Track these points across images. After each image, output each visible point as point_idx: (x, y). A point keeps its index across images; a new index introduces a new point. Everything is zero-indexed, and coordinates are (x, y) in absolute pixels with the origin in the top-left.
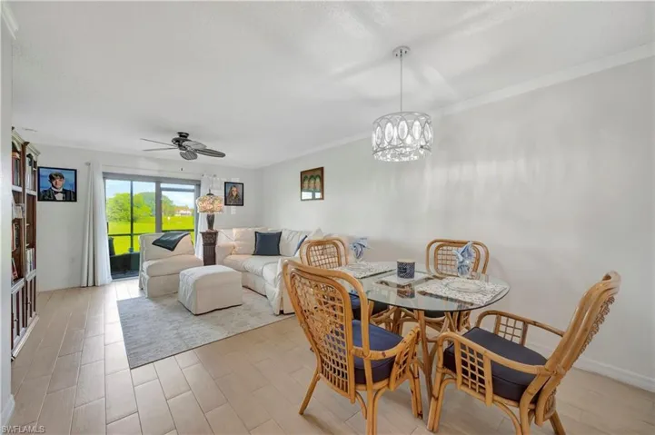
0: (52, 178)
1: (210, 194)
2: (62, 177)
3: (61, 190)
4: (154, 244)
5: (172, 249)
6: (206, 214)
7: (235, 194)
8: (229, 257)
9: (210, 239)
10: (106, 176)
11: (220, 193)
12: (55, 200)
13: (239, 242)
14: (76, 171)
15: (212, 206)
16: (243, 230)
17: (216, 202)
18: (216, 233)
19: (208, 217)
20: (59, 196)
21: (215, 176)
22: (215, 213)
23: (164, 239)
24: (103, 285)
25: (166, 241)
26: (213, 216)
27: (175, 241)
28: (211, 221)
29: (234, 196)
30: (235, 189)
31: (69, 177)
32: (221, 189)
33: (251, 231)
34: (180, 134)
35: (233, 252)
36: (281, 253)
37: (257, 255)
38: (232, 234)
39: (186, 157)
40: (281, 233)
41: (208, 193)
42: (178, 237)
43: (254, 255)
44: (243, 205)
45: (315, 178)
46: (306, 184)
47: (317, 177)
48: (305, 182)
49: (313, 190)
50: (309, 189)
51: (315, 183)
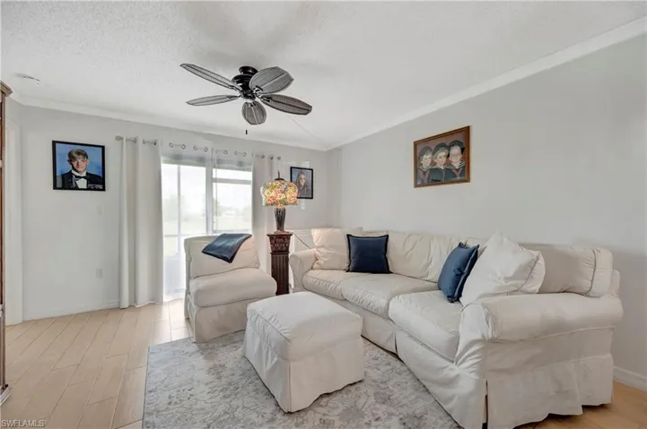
0: (71, 158)
1: (279, 179)
2: (85, 156)
3: (84, 174)
4: (205, 251)
5: (230, 260)
6: (274, 207)
7: (303, 184)
9: (280, 245)
12: (77, 188)
13: (323, 251)
14: (103, 148)
15: (283, 196)
18: (288, 236)
19: (278, 212)
20: (82, 183)
22: (287, 206)
23: (217, 245)
25: (220, 247)
26: (284, 211)
27: (232, 248)
28: (280, 219)
29: (302, 186)
30: (303, 176)
31: (95, 156)
33: (341, 232)
34: (244, 69)
35: (315, 266)
36: (391, 270)
37: (353, 271)
38: (311, 237)
39: (250, 119)
40: (387, 236)
41: (277, 177)
42: (237, 241)
43: (348, 271)
44: (312, 198)
45: (449, 148)
46: (426, 160)
47: (452, 145)
48: (425, 156)
49: (442, 168)
50: (434, 167)
51: (449, 156)
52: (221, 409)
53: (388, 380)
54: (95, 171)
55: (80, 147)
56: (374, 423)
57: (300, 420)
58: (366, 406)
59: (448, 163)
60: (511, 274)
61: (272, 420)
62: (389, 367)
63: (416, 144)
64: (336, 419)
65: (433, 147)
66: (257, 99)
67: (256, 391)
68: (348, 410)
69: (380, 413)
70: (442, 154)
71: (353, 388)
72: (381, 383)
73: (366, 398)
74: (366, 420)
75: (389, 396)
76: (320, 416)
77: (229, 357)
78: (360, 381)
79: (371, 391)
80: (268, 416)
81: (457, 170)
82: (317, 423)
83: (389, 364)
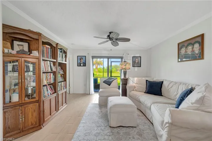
0: (80, 60)
2: (82, 58)
3: (82, 63)
4: (104, 82)
5: (110, 85)
7: (137, 62)
8: (132, 92)
9: (125, 82)
10: (93, 57)
11: (131, 62)
12: (81, 66)
13: (137, 85)
14: (85, 56)
16: (140, 78)
17: (127, 65)
18: (127, 80)
19: (124, 72)
21: (128, 54)
22: (127, 70)
23: (107, 80)
24: (92, 94)
26: (126, 71)
28: (125, 74)
29: (137, 63)
30: (137, 59)
32: (131, 60)
33: (144, 79)
34: (110, 33)
35: (134, 90)
36: (162, 94)
37: (146, 93)
38: (134, 80)
39: (114, 45)
40: (163, 82)
41: (124, 61)
42: (112, 80)
43: (145, 93)
44: (140, 67)
45: (193, 45)
46: (183, 51)
47: (195, 43)
48: (182, 49)
49: (190, 53)
50: (186, 53)
51: (193, 48)
52: (96, 120)
53: (145, 130)
54: (84, 62)
55: (82, 57)
56: (132, 138)
57: (112, 129)
58: (133, 134)
59: (193, 51)
60: (194, 101)
61: (106, 127)
62: (148, 127)
63: (178, 44)
64: (122, 133)
65: (186, 45)
66: (114, 40)
67: (106, 119)
68: (126, 133)
69: (135, 137)
70: (190, 48)
71: (131, 128)
72: (142, 130)
73: (133, 132)
74: (130, 137)
75: (142, 134)
76: (117, 131)
77: (104, 110)
78: (135, 127)
79: (137, 131)
80: (106, 126)
81: (197, 54)
82: (116, 132)
83: (149, 126)
